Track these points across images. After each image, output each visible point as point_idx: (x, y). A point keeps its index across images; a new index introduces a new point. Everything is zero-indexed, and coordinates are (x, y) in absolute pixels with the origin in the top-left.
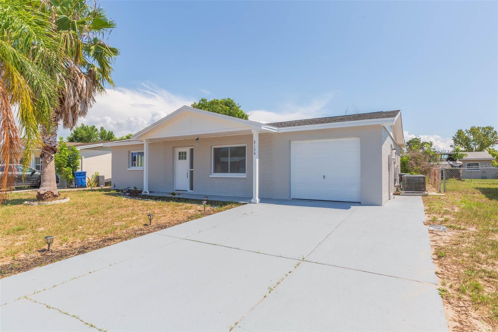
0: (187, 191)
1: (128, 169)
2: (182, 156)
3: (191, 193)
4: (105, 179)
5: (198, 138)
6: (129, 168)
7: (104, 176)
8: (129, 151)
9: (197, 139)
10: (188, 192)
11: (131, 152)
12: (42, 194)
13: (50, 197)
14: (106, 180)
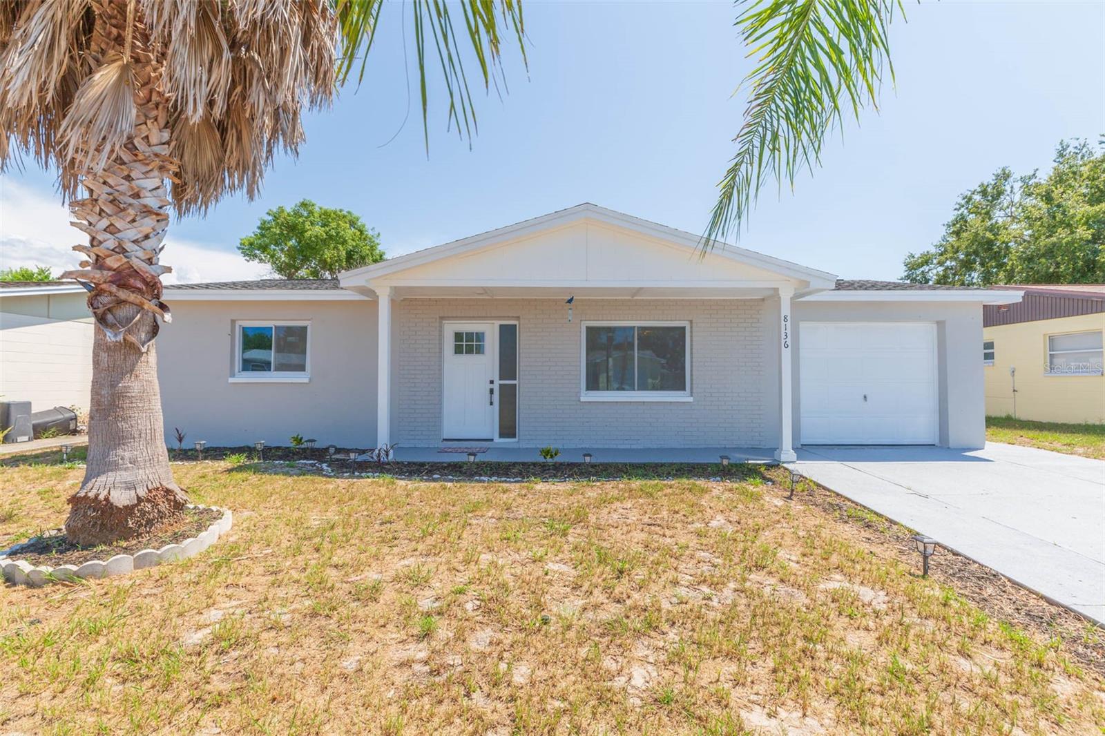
0: (492, 440)
1: (231, 380)
2: (468, 344)
3: (503, 446)
4: (33, 412)
5: (573, 298)
6: (233, 375)
7: (30, 403)
8: (233, 322)
9: (570, 301)
10: (497, 443)
11: (238, 323)
12: (126, 507)
13: (161, 515)
14: (36, 414)
